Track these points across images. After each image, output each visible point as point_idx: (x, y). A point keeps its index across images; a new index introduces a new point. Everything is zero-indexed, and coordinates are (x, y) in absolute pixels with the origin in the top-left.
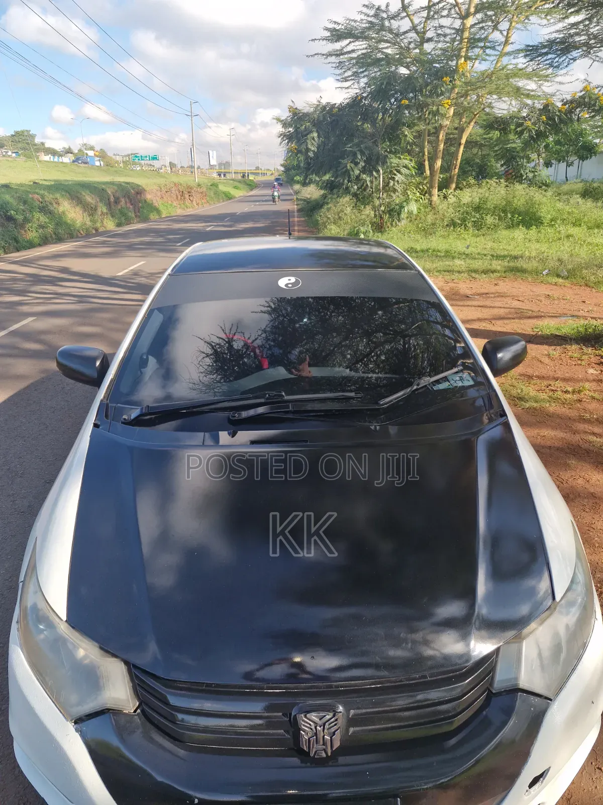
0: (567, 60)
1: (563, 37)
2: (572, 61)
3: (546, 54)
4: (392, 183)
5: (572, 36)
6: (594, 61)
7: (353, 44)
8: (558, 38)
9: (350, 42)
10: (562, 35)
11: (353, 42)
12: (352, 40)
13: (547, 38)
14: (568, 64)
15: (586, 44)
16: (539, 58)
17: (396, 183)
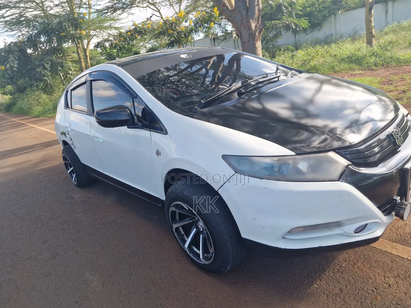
0: (117, 15)
1: (112, 5)
2: (119, 15)
3: (107, 13)
4: (68, 76)
5: (115, 4)
6: (129, 14)
7: (9, 11)
8: (110, 5)
9: (7, 11)
10: (111, 4)
11: (9, 10)
12: (8, 9)
13: (105, 5)
14: (118, 17)
15: (122, 8)
16: (105, 15)
17: (71, 75)
